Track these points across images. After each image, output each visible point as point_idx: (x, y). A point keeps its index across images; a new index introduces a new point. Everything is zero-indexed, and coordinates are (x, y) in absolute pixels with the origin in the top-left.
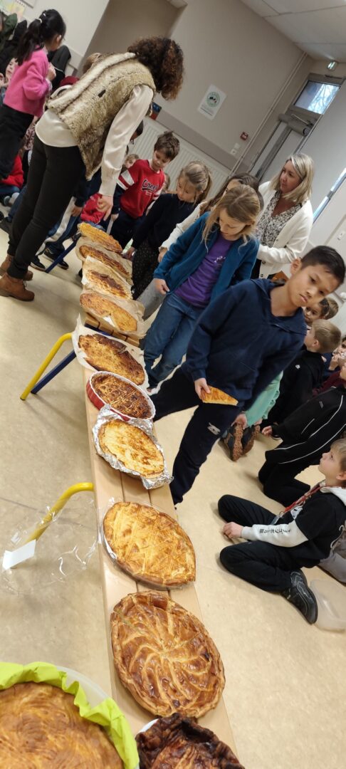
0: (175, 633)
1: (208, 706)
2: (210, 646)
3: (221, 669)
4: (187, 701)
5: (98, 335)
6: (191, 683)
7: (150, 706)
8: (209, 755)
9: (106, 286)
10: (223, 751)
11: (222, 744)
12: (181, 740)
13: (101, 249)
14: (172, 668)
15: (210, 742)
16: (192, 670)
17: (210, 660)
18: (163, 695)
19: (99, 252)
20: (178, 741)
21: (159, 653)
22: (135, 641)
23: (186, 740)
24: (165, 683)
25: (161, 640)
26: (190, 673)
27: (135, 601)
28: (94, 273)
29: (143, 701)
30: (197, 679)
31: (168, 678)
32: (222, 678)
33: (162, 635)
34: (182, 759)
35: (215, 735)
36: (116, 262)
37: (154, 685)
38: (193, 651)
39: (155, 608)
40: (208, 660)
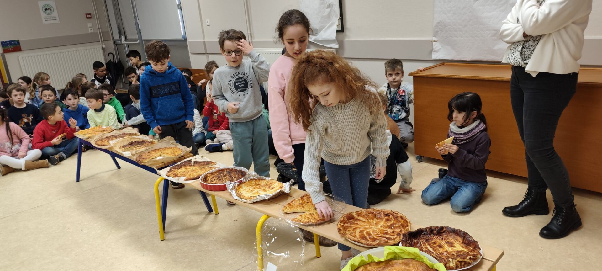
0: (368, 220)
1: (409, 224)
2: (384, 212)
3: (397, 213)
4: (401, 231)
5: (172, 167)
6: (394, 226)
7: (393, 242)
8: (428, 236)
9: (138, 147)
10: (430, 229)
11: (428, 228)
12: (415, 241)
13: (106, 135)
14: (383, 228)
15: (423, 232)
16: (389, 223)
17: (390, 215)
18: (391, 237)
19: (107, 138)
20: (414, 242)
21: (372, 229)
22: (360, 234)
23: (416, 239)
24: (387, 233)
25: (367, 226)
26: (389, 224)
27: (342, 224)
28: (124, 147)
29: (389, 242)
30: (394, 224)
31: (386, 232)
32: (402, 215)
33: (365, 224)
34: (422, 245)
35: (422, 229)
36: (123, 134)
37: (384, 237)
38: (381, 218)
39: (351, 220)
40: (389, 216)
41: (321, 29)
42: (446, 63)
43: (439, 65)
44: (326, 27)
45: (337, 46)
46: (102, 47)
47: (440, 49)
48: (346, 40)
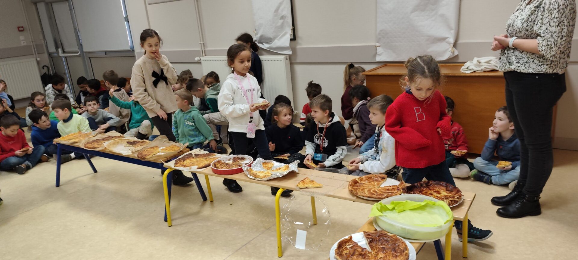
5: (177, 160)
7: (396, 194)
8: (419, 189)
18: (393, 192)
21: (376, 188)
22: (369, 192)
23: (412, 191)
27: (352, 187)
31: (388, 189)
33: (369, 186)
37: (388, 193)
39: (357, 184)
41: (275, 38)
42: (388, 64)
43: (382, 66)
44: (280, 36)
45: (290, 53)
46: (36, 60)
47: (383, 52)
48: (298, 47)
